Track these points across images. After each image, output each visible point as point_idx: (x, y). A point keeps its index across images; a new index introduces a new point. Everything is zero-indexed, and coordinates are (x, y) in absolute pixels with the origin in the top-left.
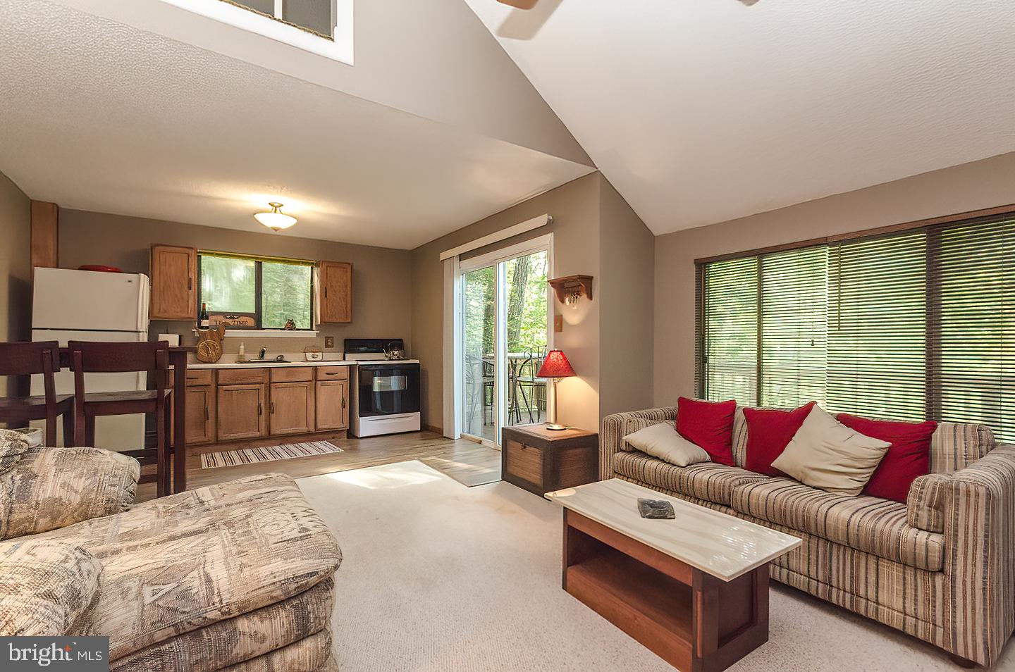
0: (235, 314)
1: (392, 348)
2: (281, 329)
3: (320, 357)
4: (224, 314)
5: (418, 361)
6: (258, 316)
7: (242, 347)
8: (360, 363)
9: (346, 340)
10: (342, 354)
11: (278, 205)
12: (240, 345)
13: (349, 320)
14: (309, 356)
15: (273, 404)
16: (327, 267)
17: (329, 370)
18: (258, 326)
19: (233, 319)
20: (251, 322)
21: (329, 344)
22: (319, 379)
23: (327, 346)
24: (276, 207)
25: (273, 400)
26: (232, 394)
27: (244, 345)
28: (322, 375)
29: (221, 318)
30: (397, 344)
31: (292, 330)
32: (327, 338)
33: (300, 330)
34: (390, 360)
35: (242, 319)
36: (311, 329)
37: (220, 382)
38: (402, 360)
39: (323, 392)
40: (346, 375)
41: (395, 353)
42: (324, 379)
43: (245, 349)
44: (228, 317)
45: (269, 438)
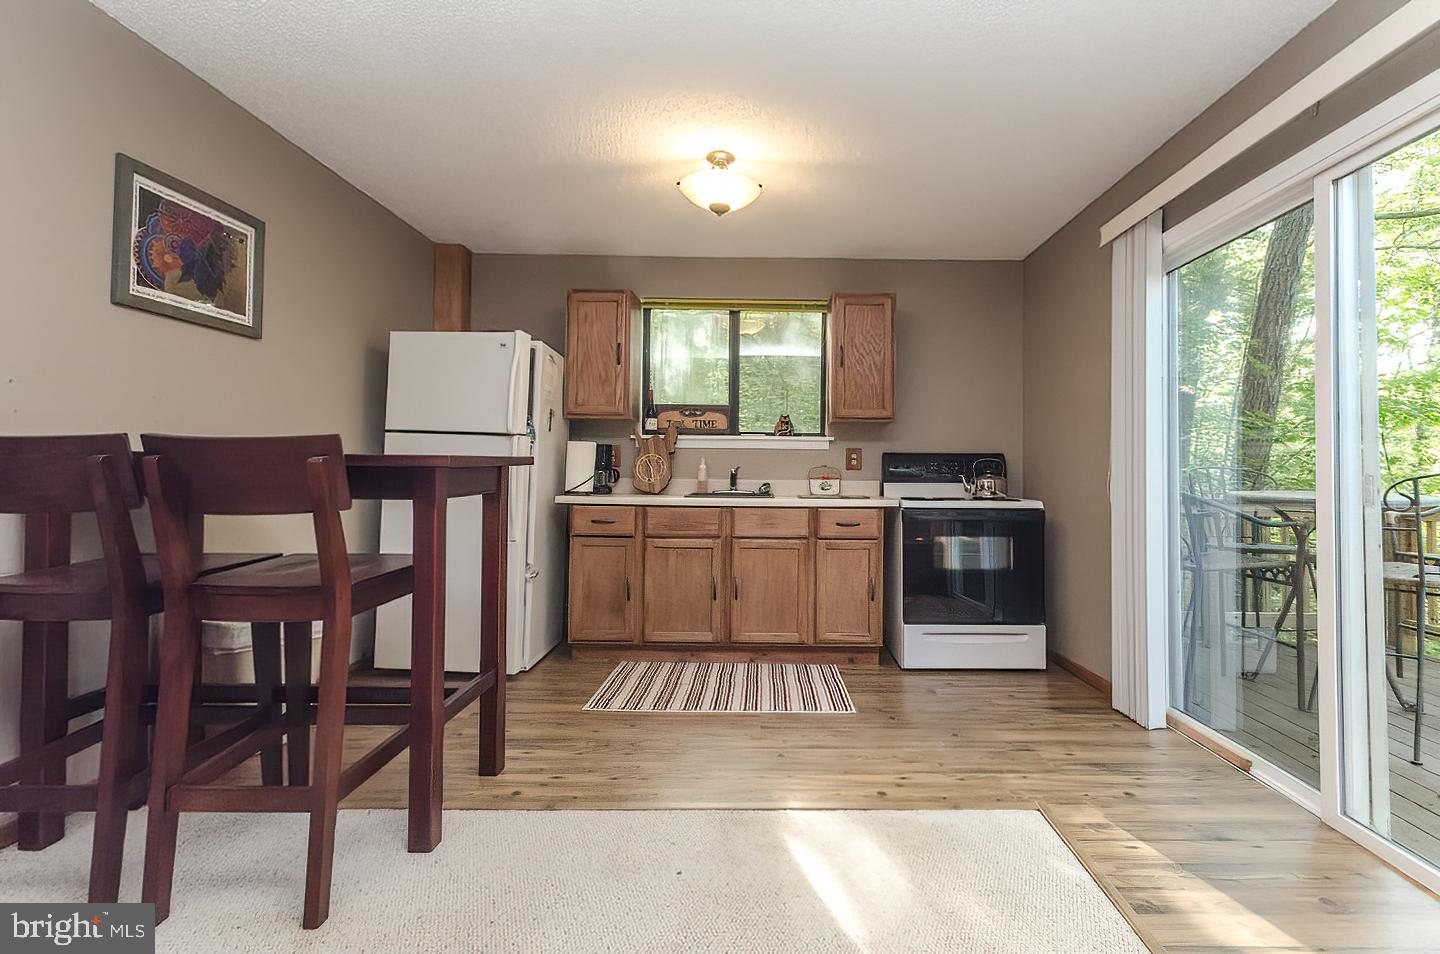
0: (695, 408)
1: (981, 474)
2: (767, 434)
3: (834, 490)
4: (681, 409)
5: (1039, 505)
6: (732, 411)
7: (703, 467)
8: (907, 504)
9: (885, 455)
10: (877, 483)
11: (723, 155)
12: (700, 464)
13: (887, 413)
14: (816, 485)
15: (735, 578)
16: (846, 304)
17: (845, 517)
18: (733, 429)
19: (695, 417)
20: (721, 422)
21: (854, 462)
22: (822, 534)
23: (849, 467)
24: (720, 161)
25: (737, 572)
26: (667, 554)
27: (706, 464)
28: (828, 528)
29: (676, 416)
30: (992, 464)
31: (785, 435)
32: (850, 452)
33: (800, 435)
34: (975, 499)
35: (708, 416)
36: (822, 434)
37: (649, 532)
38: (1003, 499)
39: (830, 565)
40: (874, 527)
41: (986, 482)
42: (833, 534)
43: (707, 469)
44: (687, 413)
45: (728, 646)
